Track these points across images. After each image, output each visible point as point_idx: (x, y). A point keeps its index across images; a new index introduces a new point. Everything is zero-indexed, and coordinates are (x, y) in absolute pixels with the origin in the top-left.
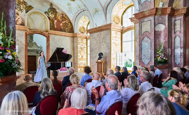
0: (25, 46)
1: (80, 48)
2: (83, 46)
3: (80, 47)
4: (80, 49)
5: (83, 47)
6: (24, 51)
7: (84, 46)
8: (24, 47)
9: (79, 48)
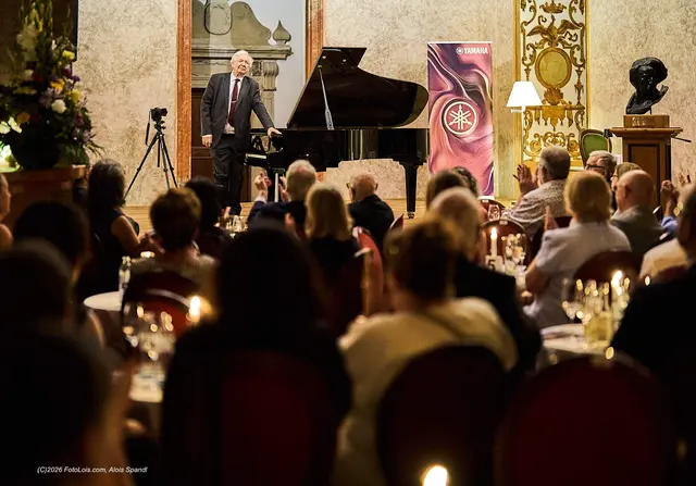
0: (175, 34)
1: (538, 30)
2: (560, 18)
3: (535, 24)
4: (537, 38)
5: (557, 24)
6: (174, 61)
7: (565, 15)
8: (173, 41)
9: (528, 29)
